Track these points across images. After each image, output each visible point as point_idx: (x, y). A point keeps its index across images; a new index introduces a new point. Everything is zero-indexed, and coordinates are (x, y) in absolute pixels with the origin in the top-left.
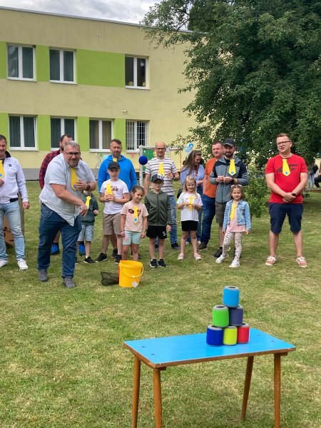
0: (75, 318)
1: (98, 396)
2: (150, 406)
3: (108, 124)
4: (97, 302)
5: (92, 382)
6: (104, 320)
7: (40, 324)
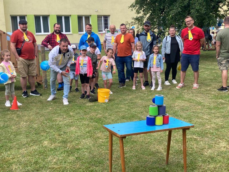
0: (77, 118)
1: (91, 155)
2: (118, 159)
3: (87, 18)
4: (88, 110)
5: (87, 149)
6: (92, 119)
7: (58, 122)
